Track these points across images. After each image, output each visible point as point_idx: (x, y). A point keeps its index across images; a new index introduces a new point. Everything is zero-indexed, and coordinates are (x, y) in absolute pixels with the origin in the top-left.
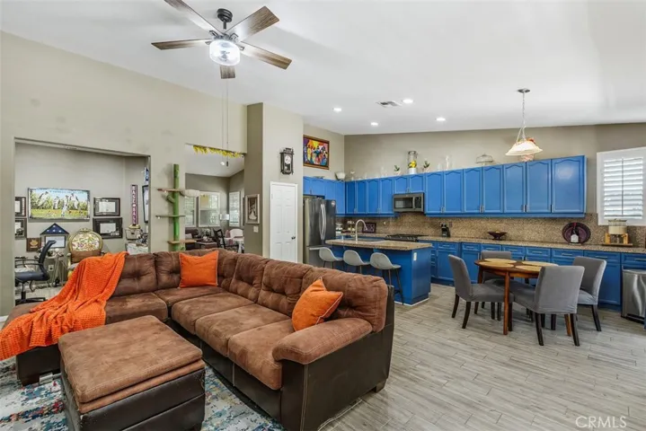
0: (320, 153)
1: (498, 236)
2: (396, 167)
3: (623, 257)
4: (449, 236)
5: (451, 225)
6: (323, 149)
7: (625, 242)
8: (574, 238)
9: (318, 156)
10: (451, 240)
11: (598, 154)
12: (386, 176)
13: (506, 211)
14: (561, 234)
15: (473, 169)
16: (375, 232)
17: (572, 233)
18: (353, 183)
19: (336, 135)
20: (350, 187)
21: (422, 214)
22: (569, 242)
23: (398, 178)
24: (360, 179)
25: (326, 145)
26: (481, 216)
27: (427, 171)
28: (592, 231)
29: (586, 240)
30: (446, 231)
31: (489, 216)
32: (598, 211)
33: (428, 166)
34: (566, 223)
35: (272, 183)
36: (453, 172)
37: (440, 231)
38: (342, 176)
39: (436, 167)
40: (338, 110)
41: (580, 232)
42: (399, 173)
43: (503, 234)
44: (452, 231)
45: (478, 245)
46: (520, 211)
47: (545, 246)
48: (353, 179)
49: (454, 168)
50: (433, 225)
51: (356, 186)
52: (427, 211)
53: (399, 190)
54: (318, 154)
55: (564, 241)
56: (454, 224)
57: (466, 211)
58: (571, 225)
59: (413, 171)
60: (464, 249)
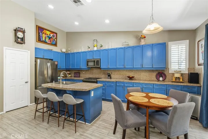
0: (51, 38)
1: (131, 78)
2: (88, 46)
3: (182, 88)
4: (111, 78)
5: (112, 74)
6: (53, 36)
7: (181, 80)
8: (161, 79)
9: (50, 39)
10: (112, 80)
11: (169, 43)
12: (84, 51)
13: (134, 67)
14: (155, 77)
15: (121, 48)
16: (79, 77)
17: (160, 77)
18: (69, 54)
19: (62, 31)
20: (67, 55)
21: (100, 68)
22: (159, 80)
23: (89, 52)
24: (72, 52)
25: (55, 35)
26: (124, 69)
27: (102, 48)
28: (167, 75)
29: (165, 79)
30: (109, 76)
31: (127, 69)
32: (169, 67)
33: (102, 46)
34: (157, 72)
35: (5, 48)
36: (112, 49)
37: (107, 76)
38: (64, 50)
39: (106, 47)
40: (51, 7)
41: (163, 76)
42: (89, 50)
43: (133, 77)
44: (112, 76)
45: (123, 83)
46: (140, 67)
47: (151, 83)
48: (69, 52)
49: (113, 47)
50: (104, 73)
51: (71, 55)
52: (102, 67)
53: (89, 57)
54: (50, 38)
55: (156, 80)
56: (113, 73)
57: (118, 67)
58: (159, 73)
59: (95, 49)
60: (117, 84)
